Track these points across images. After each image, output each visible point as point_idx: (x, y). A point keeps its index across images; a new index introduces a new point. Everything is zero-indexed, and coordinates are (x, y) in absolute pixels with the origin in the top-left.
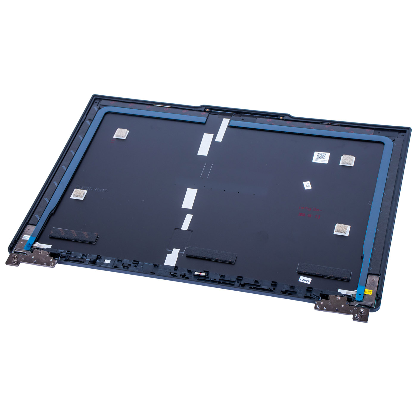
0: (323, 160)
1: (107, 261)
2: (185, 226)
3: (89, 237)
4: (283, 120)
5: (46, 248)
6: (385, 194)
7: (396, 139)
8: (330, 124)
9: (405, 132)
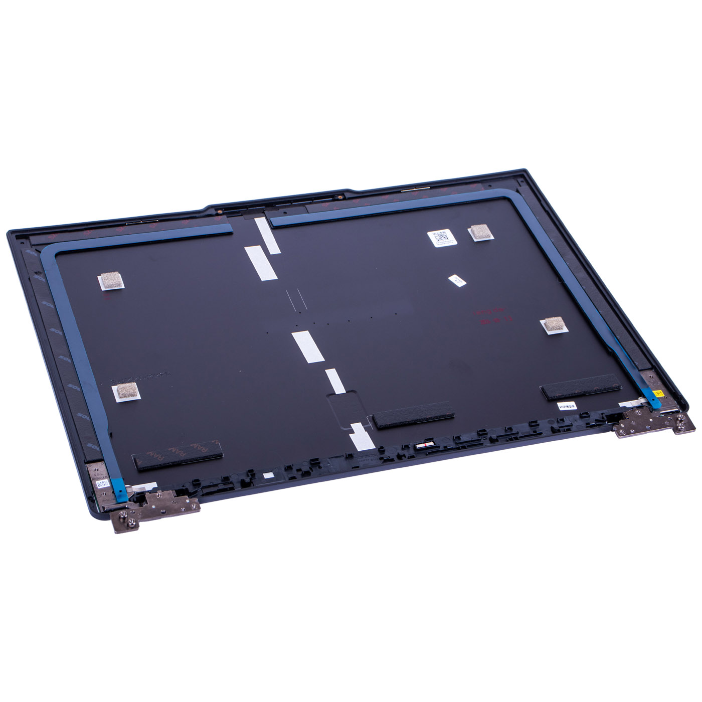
0: (447, 240)
1: (268, 475)
2: (339, 388)
3: (207, 449)
4: (344, 199)
5: (152, 489)
7: (519, 188)
8: (415, 189)
9: (522, 176)
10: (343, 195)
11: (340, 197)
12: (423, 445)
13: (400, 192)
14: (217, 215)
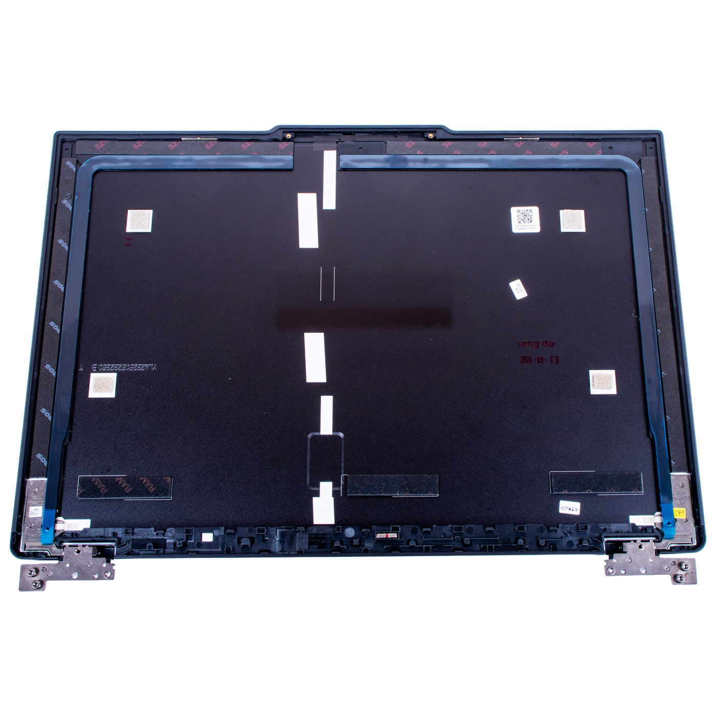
0: (530, 224)
1: (207, 537)
2: (326, 427)
3: (156, 488)
4: (434, 139)
6: (656, 290)
7: (643, 159)
8: (521, 138)
9: (654, 140)
10: (434, 132)
11: (431, 136)
12: (383, 536)
13: (502, 140)
14: (285, 139)
